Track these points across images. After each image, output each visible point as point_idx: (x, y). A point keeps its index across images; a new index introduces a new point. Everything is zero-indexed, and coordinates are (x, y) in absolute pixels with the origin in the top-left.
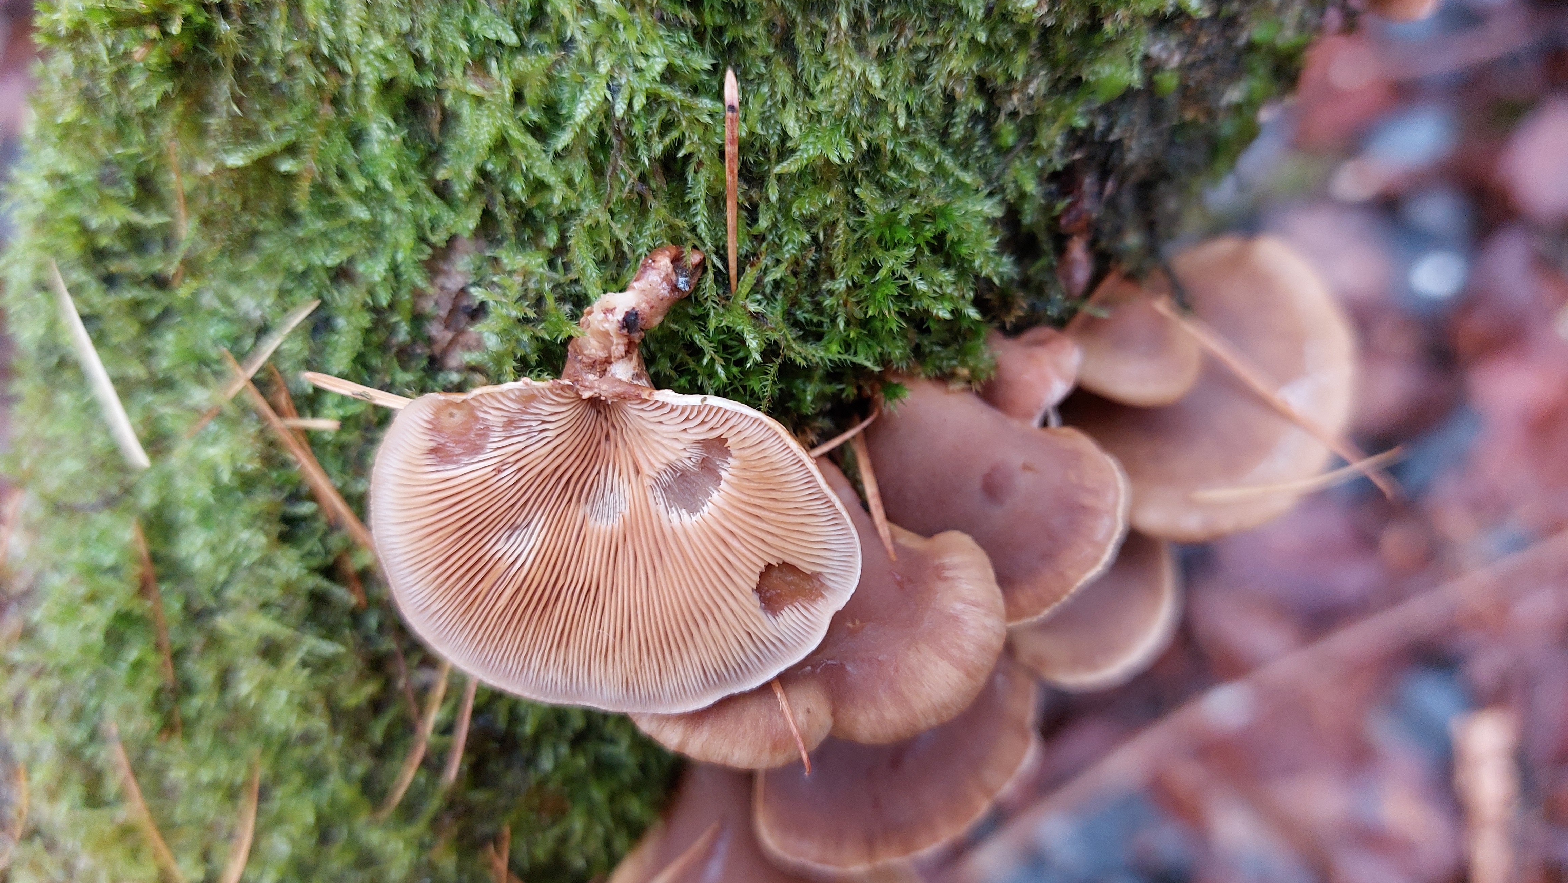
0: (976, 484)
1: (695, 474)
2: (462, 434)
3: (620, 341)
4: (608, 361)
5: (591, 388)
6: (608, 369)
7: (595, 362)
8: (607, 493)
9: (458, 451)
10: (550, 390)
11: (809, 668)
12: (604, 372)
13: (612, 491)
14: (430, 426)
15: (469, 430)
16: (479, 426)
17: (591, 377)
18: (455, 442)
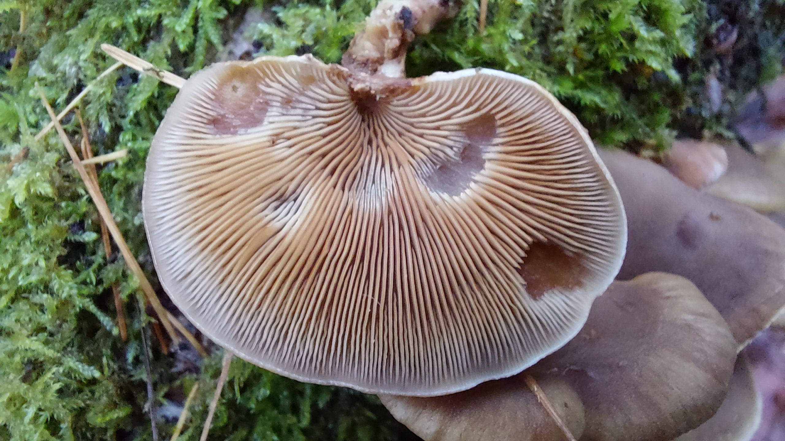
0: (672, 230)
1: (456, 164)
2: (242, 108)
3: (395, 36)
4: (380, 61)
5: (364, 81)
6: (379, 68)
7: (367, 60)
8: (369, 183)
9: (236, 122)
10: (328, 73)
11: (556, 369)
12: (375, 71)
13: (374, 182)
14: (213, 97)
15: (250, 102)
16: (258, 100)
17: (363, 74)
18: (234, 113)
